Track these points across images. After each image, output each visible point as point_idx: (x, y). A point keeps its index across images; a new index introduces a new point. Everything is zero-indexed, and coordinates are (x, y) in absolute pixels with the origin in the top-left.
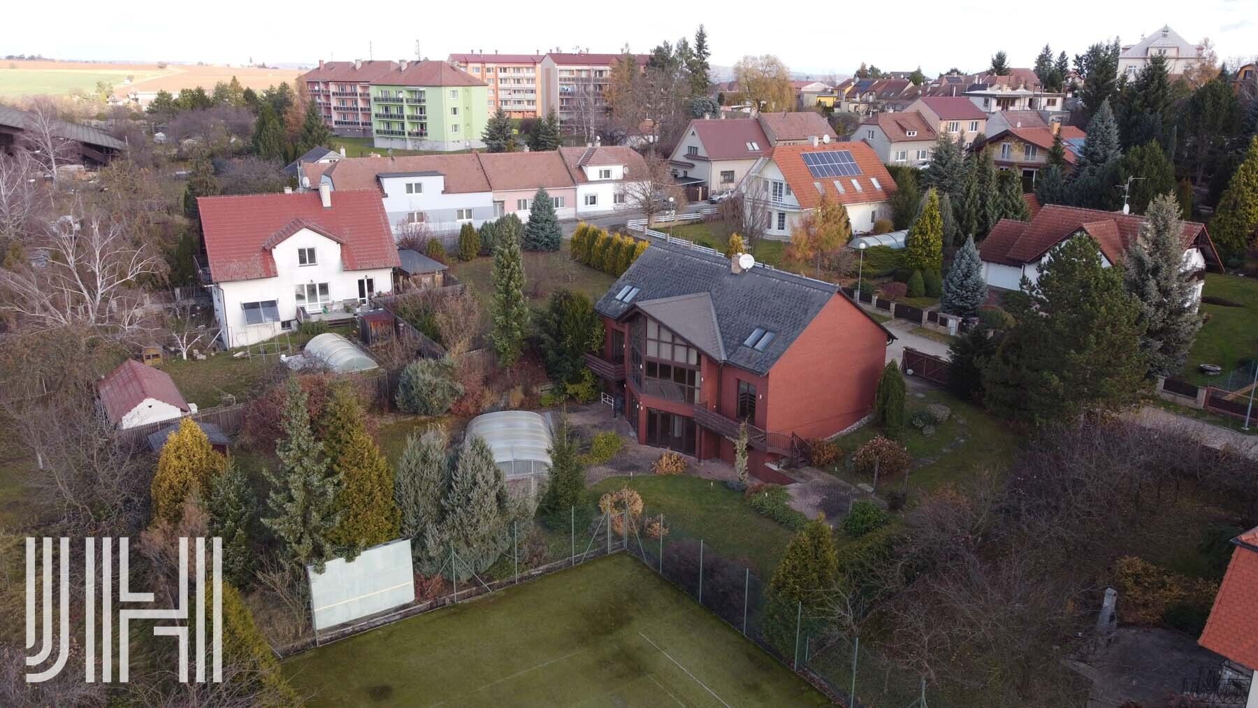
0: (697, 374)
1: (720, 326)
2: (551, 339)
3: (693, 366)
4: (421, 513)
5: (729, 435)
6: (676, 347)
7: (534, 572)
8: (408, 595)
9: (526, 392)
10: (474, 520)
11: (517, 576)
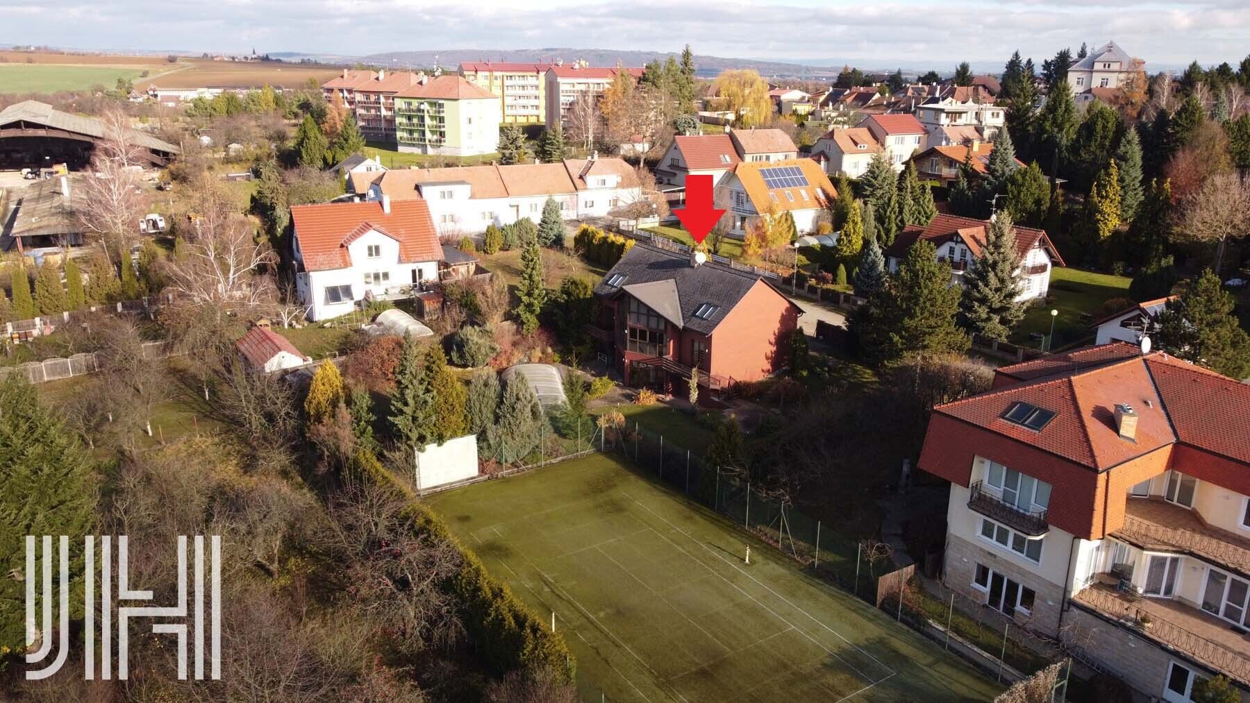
1: (681, 303)
4: (483, 419)
5: (685, 377)
6: (650, 317)
7: (553, 461)
8: (473, 470)
9: (543, 352)
10: (518, 422)
11: (543, 463)
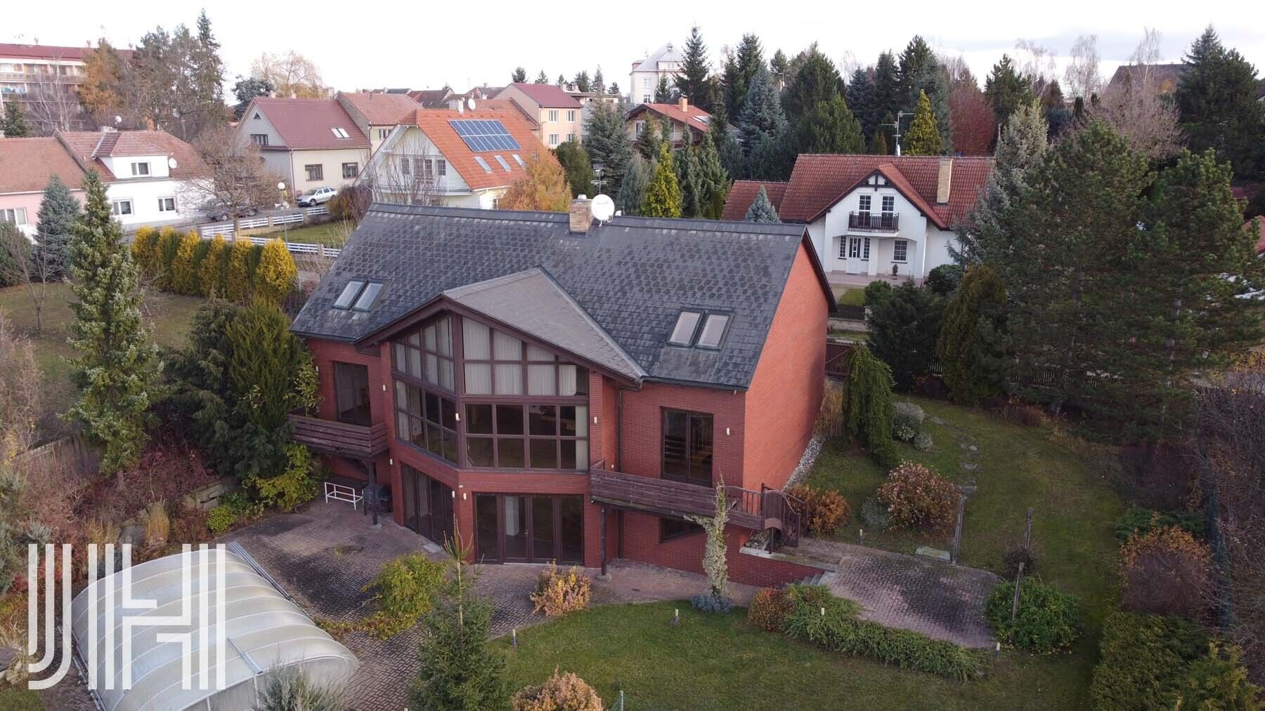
0: (580, 413)
1: (595, 320)
2: (217, 399)
3: (568, 398)
5: (690, 513)
6: (531, 369)
9: (174, 511)
